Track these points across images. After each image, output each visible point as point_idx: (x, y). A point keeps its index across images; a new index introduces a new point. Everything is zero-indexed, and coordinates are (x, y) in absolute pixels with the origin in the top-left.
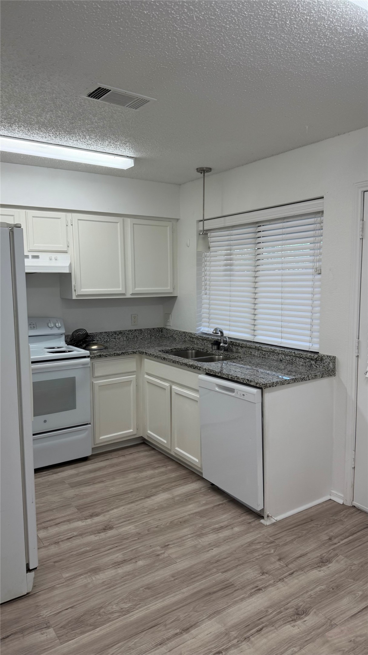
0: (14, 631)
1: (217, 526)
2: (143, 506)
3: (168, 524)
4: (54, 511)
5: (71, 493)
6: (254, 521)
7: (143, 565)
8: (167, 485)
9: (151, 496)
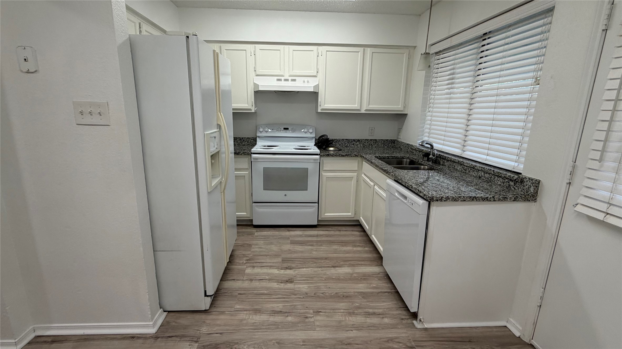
0: (178, 335)
1: (371, 311)
2: (325, 273)
3: (332, 294)
4: (268, 257)
5: (287, 247)
6: (407, 319)
7: (290, 321)
8: (355, 262)
9: (337, 267)
